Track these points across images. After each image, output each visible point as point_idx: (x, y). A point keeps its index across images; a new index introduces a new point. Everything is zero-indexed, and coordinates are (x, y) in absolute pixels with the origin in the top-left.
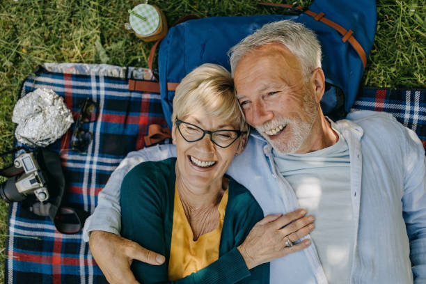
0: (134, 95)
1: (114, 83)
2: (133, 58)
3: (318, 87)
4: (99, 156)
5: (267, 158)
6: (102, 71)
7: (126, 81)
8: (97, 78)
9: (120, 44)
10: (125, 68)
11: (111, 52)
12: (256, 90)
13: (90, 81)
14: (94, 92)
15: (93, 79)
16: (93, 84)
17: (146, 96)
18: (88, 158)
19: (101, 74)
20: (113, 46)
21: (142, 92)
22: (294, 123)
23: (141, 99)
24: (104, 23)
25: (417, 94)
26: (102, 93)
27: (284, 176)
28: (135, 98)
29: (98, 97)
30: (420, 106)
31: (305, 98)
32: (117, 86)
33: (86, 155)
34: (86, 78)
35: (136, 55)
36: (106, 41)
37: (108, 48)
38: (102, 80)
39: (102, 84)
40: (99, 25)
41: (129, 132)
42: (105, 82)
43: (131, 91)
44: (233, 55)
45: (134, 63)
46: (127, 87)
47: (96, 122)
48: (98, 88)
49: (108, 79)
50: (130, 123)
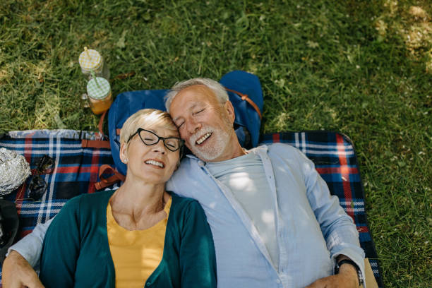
0: (85, 151)
1: (69, 144)
2: (86, 125)
3: (230, 113)
4: (53, 202)
5: (202, 168)
6: (60, 134)
7: (79, 141)
8: (55, 140)
9: (76, 116)
10: (79, 131)
11: (67, 123)
12: (187, 108)
13: (48, 143)
14: (51, 152)
15: (51, 141)
16: (51, 145)
17: (96, 153)
18: (43, 205)
19: (59, 137)
20: (70, 118)
21: (93, 149)
22: (217, 131)
23: (92, 154)
24: (63, 102)
25: (303, 135)
26: (58, 152)
27: (216, 178)
28: (87, 154)
29: (54, 156)
30: (306, 143)
31: (223, 115)
32: (71, 146)
33: (40, 203)
34: (46, 140)
35: (88, 123)
36: (64, 114)
37: (65, 119)
38: (59, 141)
39: (59, 145)
40: (59, 104)
41: (81, 179)
42: (61, 143)
43: (84, 148)
44: (168, 100)
45: (87, 129)
46: (80, 146)
47: (51, 174)
48: (55, 149)
49: (64, 140)
50: (82, 172)
